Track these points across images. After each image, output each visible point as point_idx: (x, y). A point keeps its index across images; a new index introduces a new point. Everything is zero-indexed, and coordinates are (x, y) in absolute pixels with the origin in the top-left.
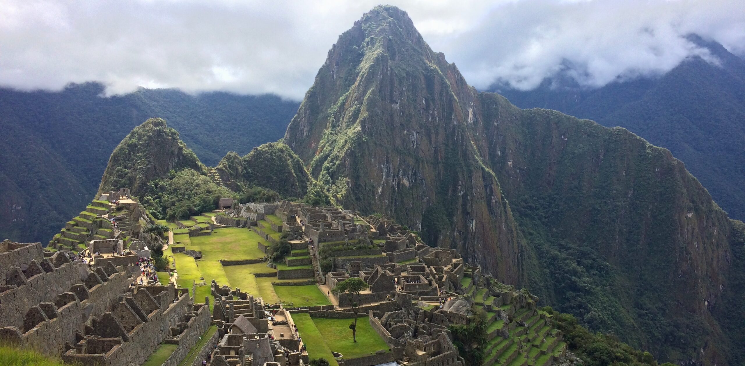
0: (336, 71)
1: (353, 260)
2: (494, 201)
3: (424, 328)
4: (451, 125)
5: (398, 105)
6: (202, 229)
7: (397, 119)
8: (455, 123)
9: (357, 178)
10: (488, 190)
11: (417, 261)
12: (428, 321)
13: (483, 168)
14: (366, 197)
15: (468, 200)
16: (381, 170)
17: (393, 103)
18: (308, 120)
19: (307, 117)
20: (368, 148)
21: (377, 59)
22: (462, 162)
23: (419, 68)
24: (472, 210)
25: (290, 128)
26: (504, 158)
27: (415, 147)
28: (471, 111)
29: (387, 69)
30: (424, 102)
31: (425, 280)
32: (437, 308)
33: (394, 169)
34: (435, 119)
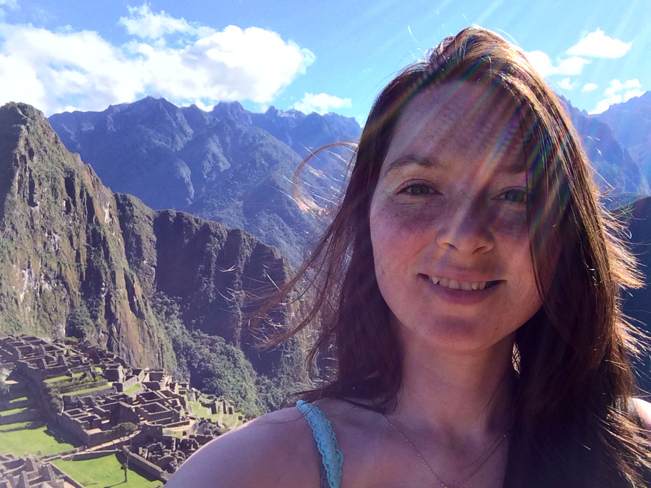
2: (136, 300)
4: (92, 228)
7: (37, 222)
10: (130, 290)
11: (142, 387)
12: (180, 447)
13: (124, 269)
15: (111, 301)
16: (23, 275)
22: (105, 264)
24: (116, 311)
26: (140, 257)
27: (56, 250)
28: (107, 211)
29: (25, 170)
30: (64, 204)
31: (164, 407)
32: (185, 433)
33: (36, 275)
34: (76, 221)
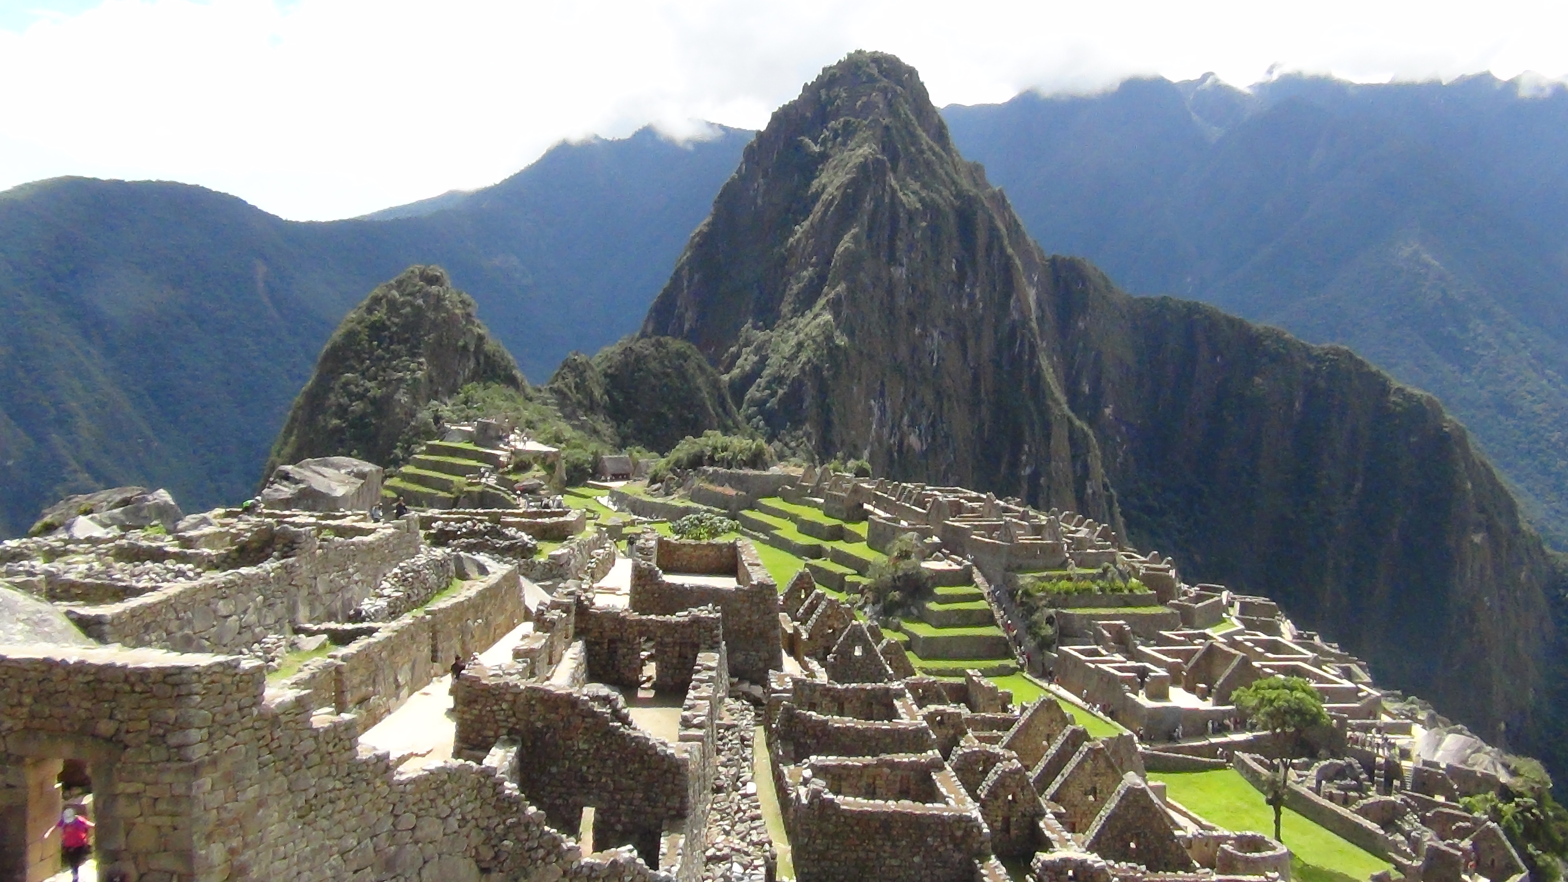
0: (761, 190)
1: (1102, 617)
2: (1090, 491)
4: (1007, 322)
5: (904, 270)
7: (901, 301)
8: (1015, 315)
9: (827, 425)
10: (1079, 466)
13: (1069, 421)
15: (1040, 486)
17: (895, 265)
18: (695, 296)
19: (694, 288)
20: (847, 360)
21: (863, 167)
23: (946, 193)
25: (656, 310)
26: (1097, 399)
27: (935, 364)
28: (1032, 293)
29: (884, 190)
33: (894, 413)
34: (976, 306)
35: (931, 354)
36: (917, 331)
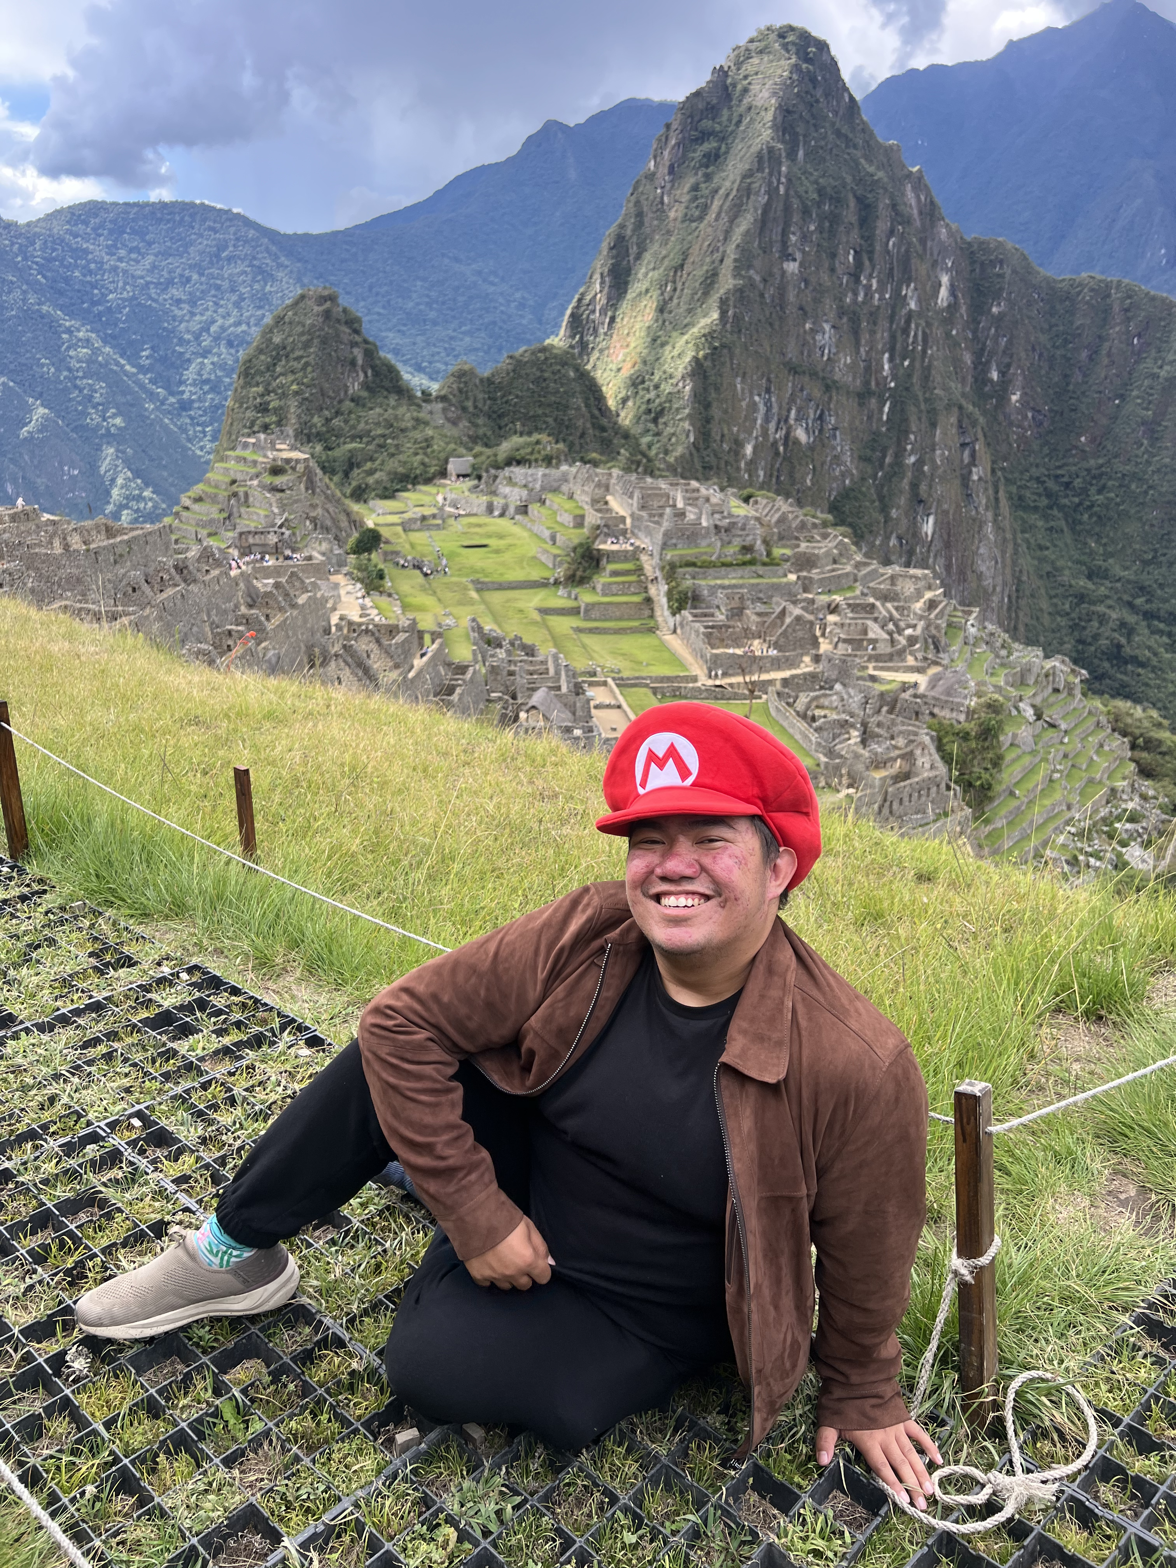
0: (668, 186)
1: (729, 587)
2: (975, 477)
3: (879, 725)
4: (904, 312)
5: (797, 264)
6: (424, 518)
7: (791, 296)
8: (913, 305)
9: (708, 420)
10: (966, 453)
11: (858, 592)
12: (890, 712)
13: (961, 408)
14: (723, 465)
15: (923, 472)
16: (753, 406)
17: (787, 260)
18: (609, 299)
19: (606, 289)
20: (731, 359)
21: (760, 157)
22: (920, 394)
23: (849, 179)
24: (930, 495)
25: (572, 315)
26: (1005, 385)
27: (825, 359)
28: (945, 279)
29: (779, 181)
30: (851, 258)
31: (880, 631)
32: (905, 687)
33: (780, 408)
34: (872, 298)
35: (822, 349)
36: (808, 326)
